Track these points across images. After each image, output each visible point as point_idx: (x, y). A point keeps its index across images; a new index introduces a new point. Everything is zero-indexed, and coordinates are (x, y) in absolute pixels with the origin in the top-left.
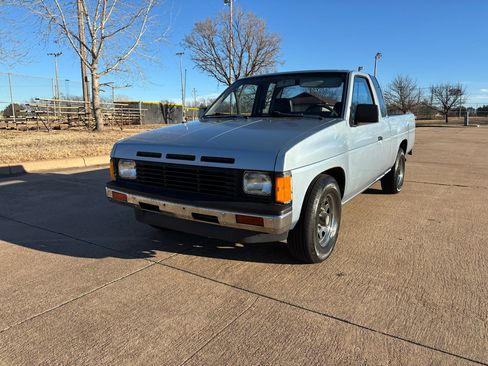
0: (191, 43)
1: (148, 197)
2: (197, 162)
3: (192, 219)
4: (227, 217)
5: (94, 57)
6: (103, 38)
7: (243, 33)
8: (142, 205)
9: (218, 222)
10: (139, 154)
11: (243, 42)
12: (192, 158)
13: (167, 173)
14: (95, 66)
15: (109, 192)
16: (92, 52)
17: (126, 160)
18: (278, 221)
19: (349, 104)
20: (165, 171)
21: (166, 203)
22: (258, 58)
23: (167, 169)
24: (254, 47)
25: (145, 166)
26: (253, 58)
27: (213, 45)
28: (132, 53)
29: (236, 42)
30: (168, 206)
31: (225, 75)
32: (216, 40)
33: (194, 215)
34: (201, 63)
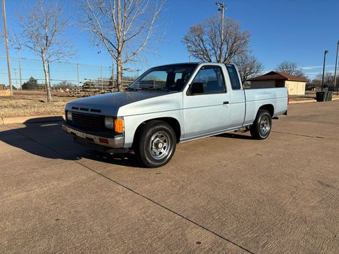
0: (188, 40)
1: (73, 129)
2: (89, 112)
4: (96, 139)
5: (119, 53)
6: (124, 41)
9: (94, 142)
10: (73, 108)
12: (88, 110)
13: (81, 118)
14: (119, 58)
16: (117, 50)
18: (114, 141)
19: (190, 82)
21: (78, 132)
27: (202, 41)
28: (142, 50)
30: (79, 134)
33: (87, 138)
34: (195, 53)
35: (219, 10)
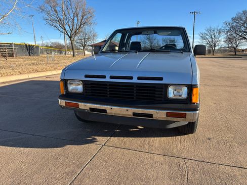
0: (43, 10)
1: (97, 104)
2: (135, 80)
3: (133, 117)
4: (159, 114)
7: (73, 6)
8: (92, 109)
9: (152, 117)
10: (86, 76)
11: (74, 11)
12: (131, 78)
13: (110, 88)
15: (62, 102)
17: (74, 80)
20: (108, 87)
21: (113, 107)
22: (83, 21)
23: (110, 85)
24: (80, 15)
25: (92, 84)
26: (80, 21)
27: (56, 12)
28: (11, 13)
29: (70, 11)
30: (114, 109)
31: (65, 29)
32: (58, 9)
33: (134, 114)
34: (50, 22)
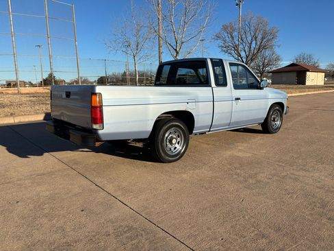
0: (218, 37)
6: (183, 43)
7: (252, 29)
11: (253, 34)
16: (176, 50)
22: (262, 44)
24: (260, 37)
26: (258, 44)
27: (233, 38)
29: (248, 35)
31: (240, 56)
34: (225, 49)
35: (237, 5)
